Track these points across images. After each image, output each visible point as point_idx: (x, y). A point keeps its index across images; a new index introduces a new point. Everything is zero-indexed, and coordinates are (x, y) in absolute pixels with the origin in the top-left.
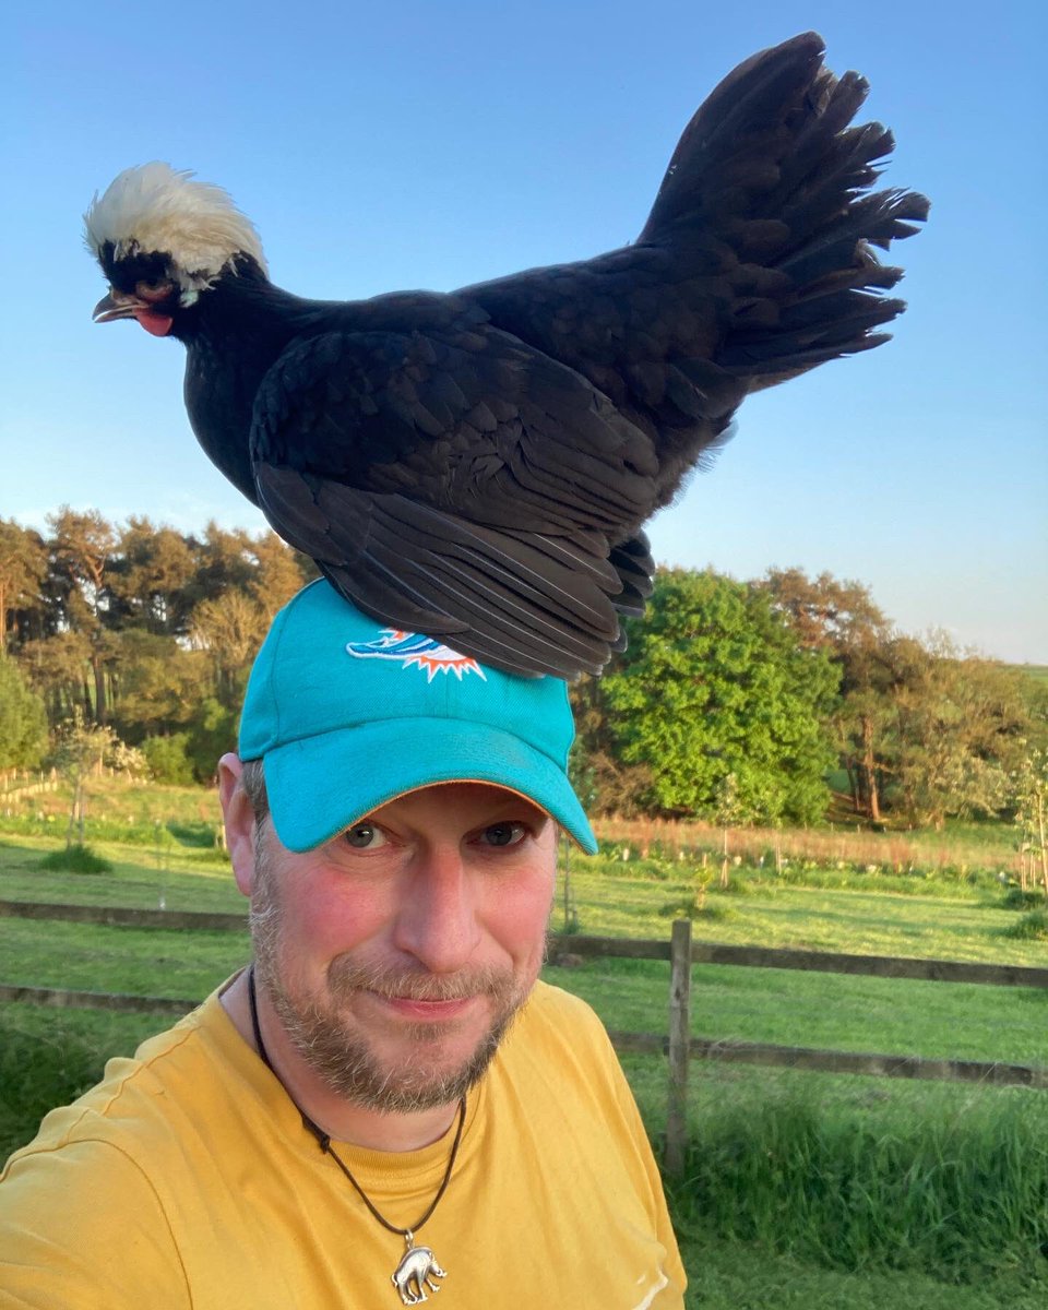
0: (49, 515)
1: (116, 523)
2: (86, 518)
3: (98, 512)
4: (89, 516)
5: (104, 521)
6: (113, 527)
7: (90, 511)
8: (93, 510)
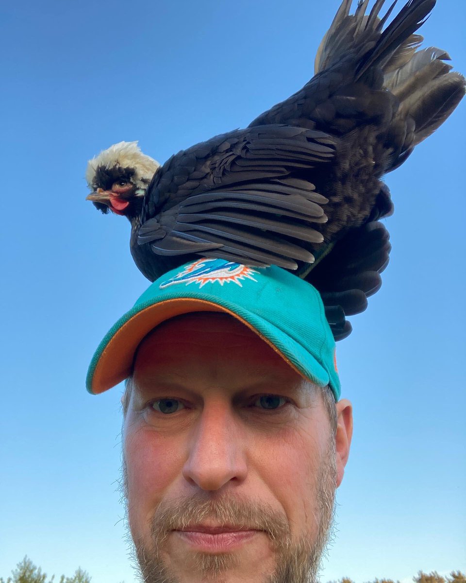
0: (414, 577)
1: (446, 577)
2: (431, 577)
3: (436, 572)
4: (432, 575)
5: (440, 577)
6: (445, 579)
7: (432, 572)
8: (434, 571)
